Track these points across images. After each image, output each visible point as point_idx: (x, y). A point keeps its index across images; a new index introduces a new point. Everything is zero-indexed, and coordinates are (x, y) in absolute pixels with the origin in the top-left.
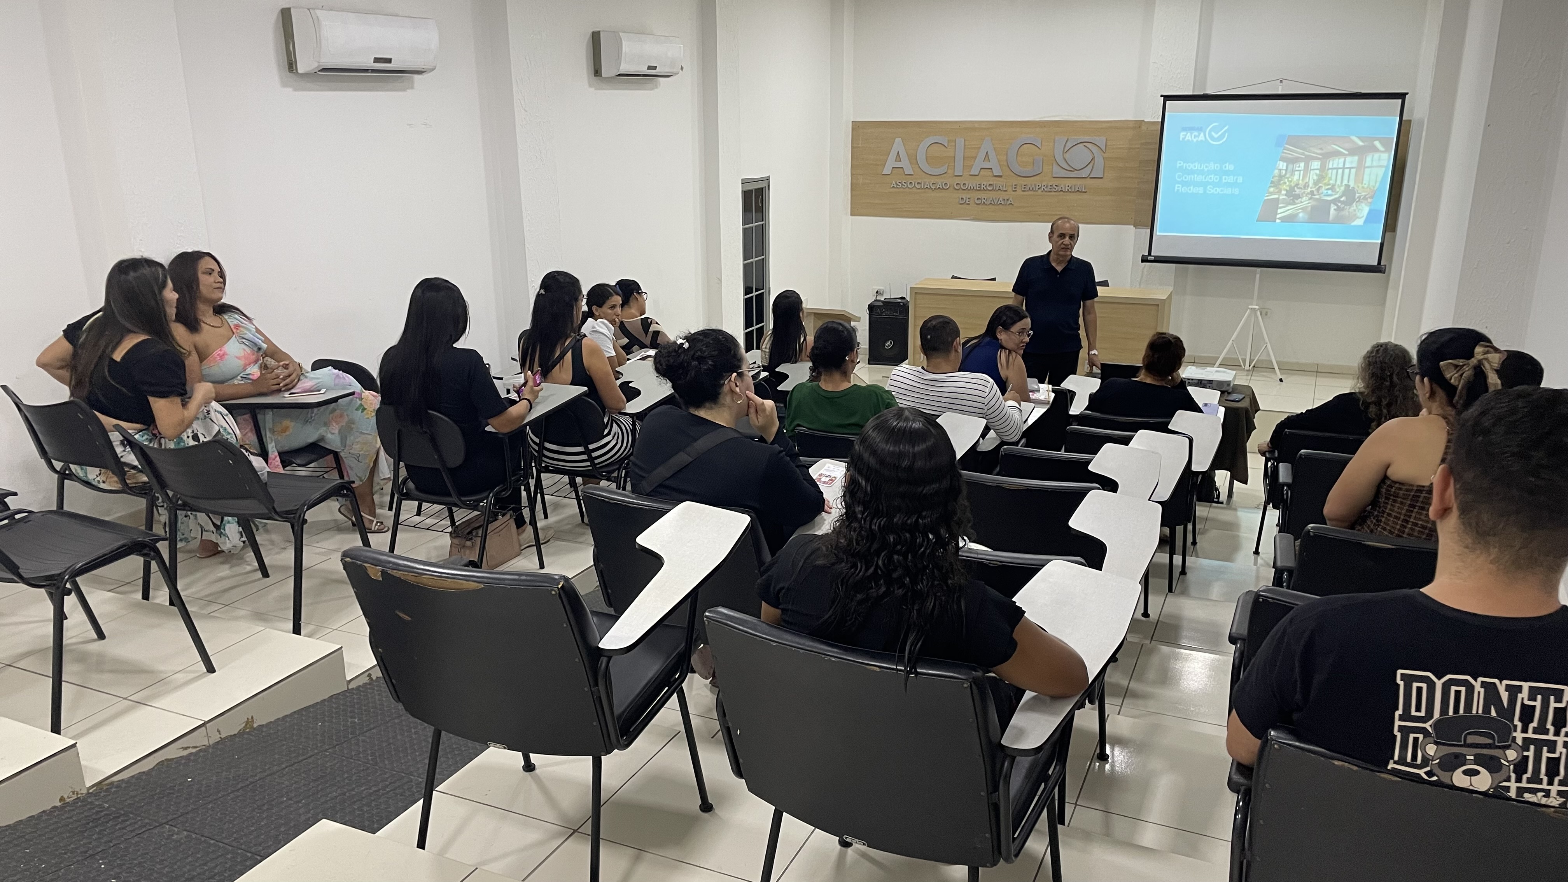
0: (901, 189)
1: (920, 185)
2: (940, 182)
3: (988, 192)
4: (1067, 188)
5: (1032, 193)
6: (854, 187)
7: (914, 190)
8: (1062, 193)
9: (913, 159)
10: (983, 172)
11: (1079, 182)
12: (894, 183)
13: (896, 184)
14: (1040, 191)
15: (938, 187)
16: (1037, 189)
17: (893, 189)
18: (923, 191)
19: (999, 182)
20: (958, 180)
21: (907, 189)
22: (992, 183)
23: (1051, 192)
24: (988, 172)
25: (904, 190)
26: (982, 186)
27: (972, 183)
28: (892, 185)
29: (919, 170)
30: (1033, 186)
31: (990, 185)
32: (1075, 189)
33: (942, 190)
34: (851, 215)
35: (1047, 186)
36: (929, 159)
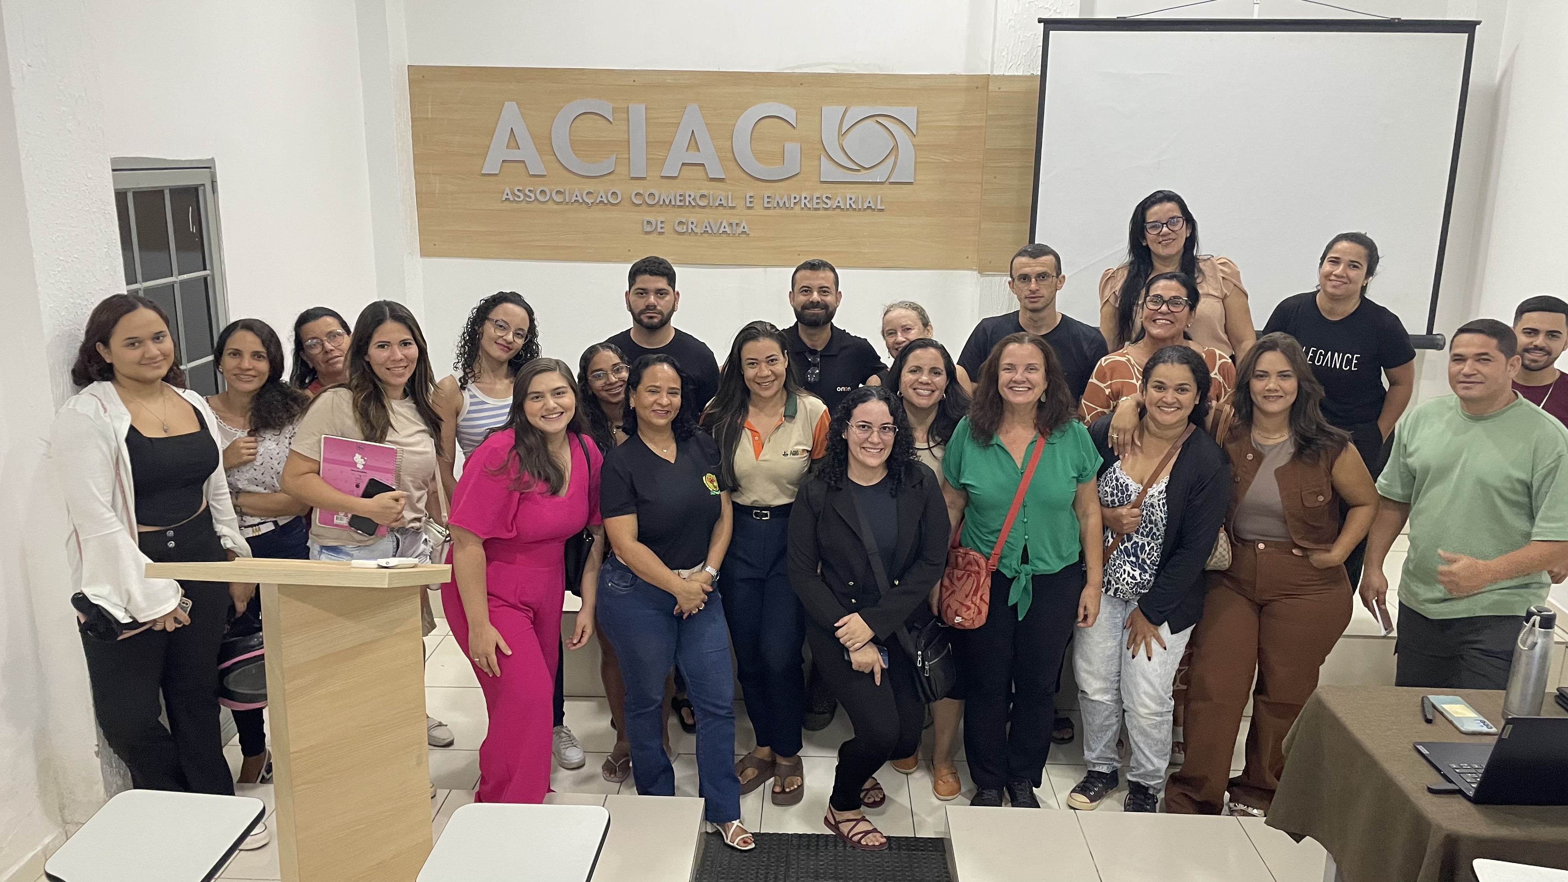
0: (524, 205)
1: (560, 196)
2: (601, 189)
3: (697, 209)
4: (848, 202)
5: (784, 211)
6: (424, 199)
7: (551, 206)
8: (838, 211)
9: (544, 144)
10: (687, 172)
11: (869, 192)
12: (507, 191)
13: (514, 194)
14: (797, 207)
15: (599, 199)
16: (792, 206)
17: (507, 203)
18: (567, 207)
19: (717, 192)
20: (637, 187)
21: (536, 203)
22: (705, 192)
23: (818, 209)
24: (698, 173)
25: (530, 205)
26: (687, 199)
27: (665, 192)
28: (505, 197)
29: (557, 165)
30: (785, 199)
31: (702, 196)
32: (863, 206)
33: (609, 206)
34: (423, 255)
35: (812, 199)
36: (577, 145)
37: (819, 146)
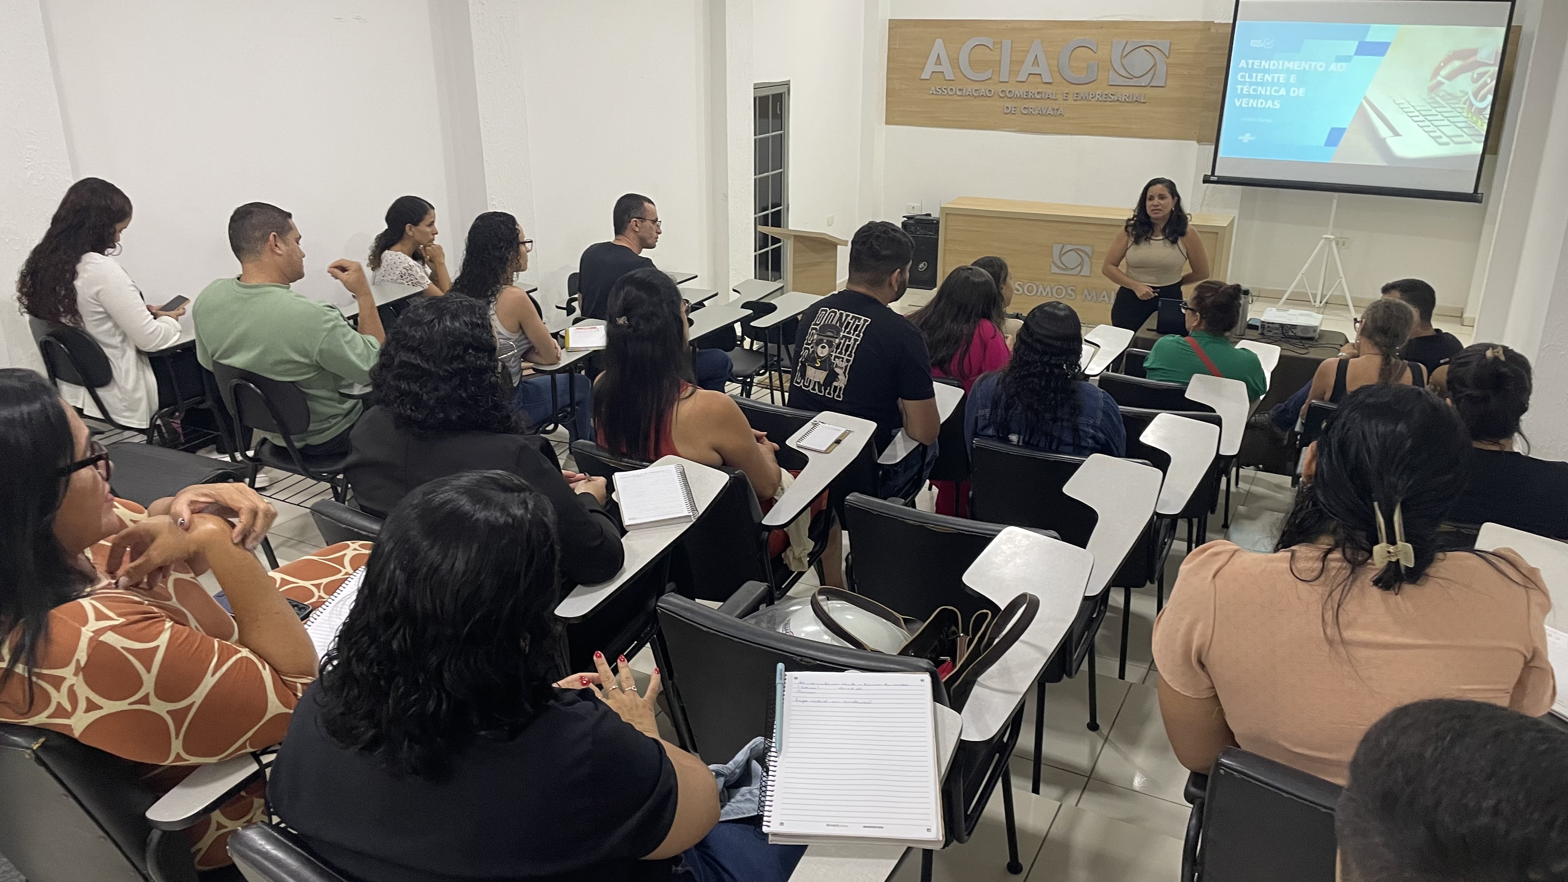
0: (941, 97)
1: (960, 92)
2: (983, 88)
3: (1036, 101)
4: (1124, 97)
5: (1085, 102)
6: (889, 93)
7: (954, 97)
8: (1118, 103)
9: (955, 63)
10: (1031, 78)
11: (1137, 91)
12: (933, 88)
13: (936, 91)
14: (1093, 100)
15: (982, 94)
16: (1090, 98)
17: (932, 96)
18: (965, 98)
19: (1048, 90)
20: (1003, 87)
21: (948, 96)
22: (1040, 90)
23: (1104, 101)
24: (1038, 79)
25: (944, 97)
26: (1030, 94)
27: (1019, 90)
28: (931, 92)
29: (962, 75)
30: (1087, 95)
31: (1038, 93)
32: (1133, 99)
33: (986, 98)
34: (886, 124)
35: (1102, 95)
36: (972, 63)
37: (1109, 63)
